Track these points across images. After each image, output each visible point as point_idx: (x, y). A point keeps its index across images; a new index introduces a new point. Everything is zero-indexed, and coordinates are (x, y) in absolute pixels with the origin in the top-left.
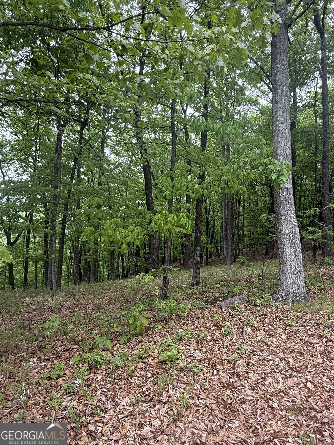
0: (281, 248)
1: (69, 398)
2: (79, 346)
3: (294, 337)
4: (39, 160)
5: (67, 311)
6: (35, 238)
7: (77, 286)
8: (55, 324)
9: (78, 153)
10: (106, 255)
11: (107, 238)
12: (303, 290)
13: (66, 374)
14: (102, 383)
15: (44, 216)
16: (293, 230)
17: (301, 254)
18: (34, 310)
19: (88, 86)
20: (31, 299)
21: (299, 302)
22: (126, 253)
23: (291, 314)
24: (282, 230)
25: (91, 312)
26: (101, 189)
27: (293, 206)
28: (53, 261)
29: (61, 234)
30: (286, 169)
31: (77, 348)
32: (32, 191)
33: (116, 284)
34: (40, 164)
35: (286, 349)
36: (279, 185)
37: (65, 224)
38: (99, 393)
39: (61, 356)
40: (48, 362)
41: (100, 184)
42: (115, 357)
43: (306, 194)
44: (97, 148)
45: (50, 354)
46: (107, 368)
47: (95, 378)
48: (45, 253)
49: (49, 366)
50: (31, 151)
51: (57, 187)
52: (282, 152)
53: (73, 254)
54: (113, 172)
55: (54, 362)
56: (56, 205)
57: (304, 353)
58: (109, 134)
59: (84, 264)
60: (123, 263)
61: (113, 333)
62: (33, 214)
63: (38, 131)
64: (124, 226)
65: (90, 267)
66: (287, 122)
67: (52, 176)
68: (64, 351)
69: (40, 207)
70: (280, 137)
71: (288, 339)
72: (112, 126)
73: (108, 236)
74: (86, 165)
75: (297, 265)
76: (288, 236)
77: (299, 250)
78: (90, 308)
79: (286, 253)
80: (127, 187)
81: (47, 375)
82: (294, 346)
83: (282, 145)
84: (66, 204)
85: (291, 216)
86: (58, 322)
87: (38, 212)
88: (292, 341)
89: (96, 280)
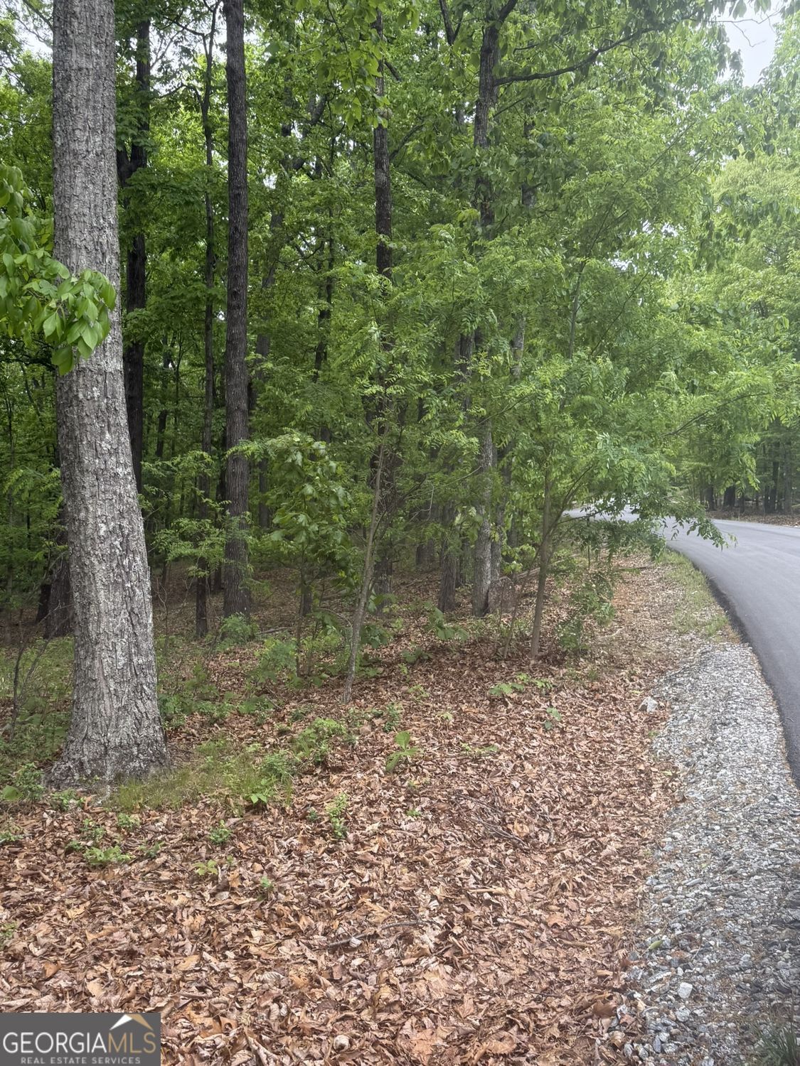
0: (82, 589)
3: (113, 904)
12: (152, 731)
16: (125, 523)
17: (150, 608)
21: (139, 775)
23: (109, 823)
24: (85, 521)
27: (125, 439)
30: (95, 301)
35: (82, 952)
36: (72, 358)
43: (180, 407)
52: (86, 235)
57: (142, 950)
66: (104, 131)
70: (78, 181)
71: (91, 914)
75: (137, 646)
76: (106, 546)
77: (143, 595)
79: (98, 606)
82: (111, 934)
83: (86, 211)
85: (116, 475)
88: (105, 919)
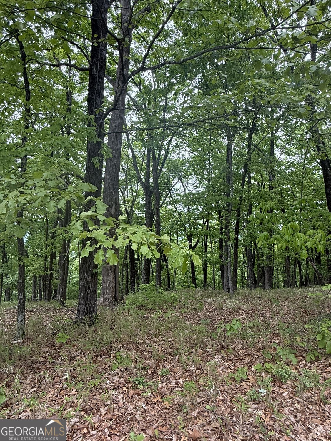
1: (255, 406)
2: (260, 354)
4: (213, 171)
5: (244, 315)
6: (211, 243)
7: (253, 291)
8: (236, 327)
9: (247, 159)
10: (280, 260)
11: (284, 244)
13: (249, 379)
14: (288, 400)
15: (219, 223)
18: (215, 310)
19: (257, 90)
20: (211, 299)
22: (303, 260)
25: (269, 320)
26: (273, 193)
28: (229, 265)
29: (235, 239)
31: (258, 355)
32: (208, 201)
33: (294, 293)
34: (213, 175)
37: (238, 230)
38: (286, 410)
39: (242, 359)
40: (231, 362)
41: (271, 187)
42: (301, 374)
44: (266, 151)
45: (233, 356)
46: (293, 385)
47: (280, 392)
48: (221, 257)
49: (233, 367)
50: (205, 165)
51: (228, 195)
53: (246, 258)
54: (285, 173)
55: (237, 363)
56: (230, 212)
58: (279, 134)
59: (258, 269)
60: (300, 269)
61: (297, 347)
62: (210, 221)
63: (210, 145)
64: (300, 230)
65: (264, 272)
67: (225, 185)
68: (245, 355)
69: (215, 214)
72: (282, 125)
73: (285, 241)
74: (255, 170)
78: (268, 316)
80: (302, 187)
81: (231, 375)
84: (238, 210)
86: (239, 326)
87: (213, 218)
89: (271, 286)
